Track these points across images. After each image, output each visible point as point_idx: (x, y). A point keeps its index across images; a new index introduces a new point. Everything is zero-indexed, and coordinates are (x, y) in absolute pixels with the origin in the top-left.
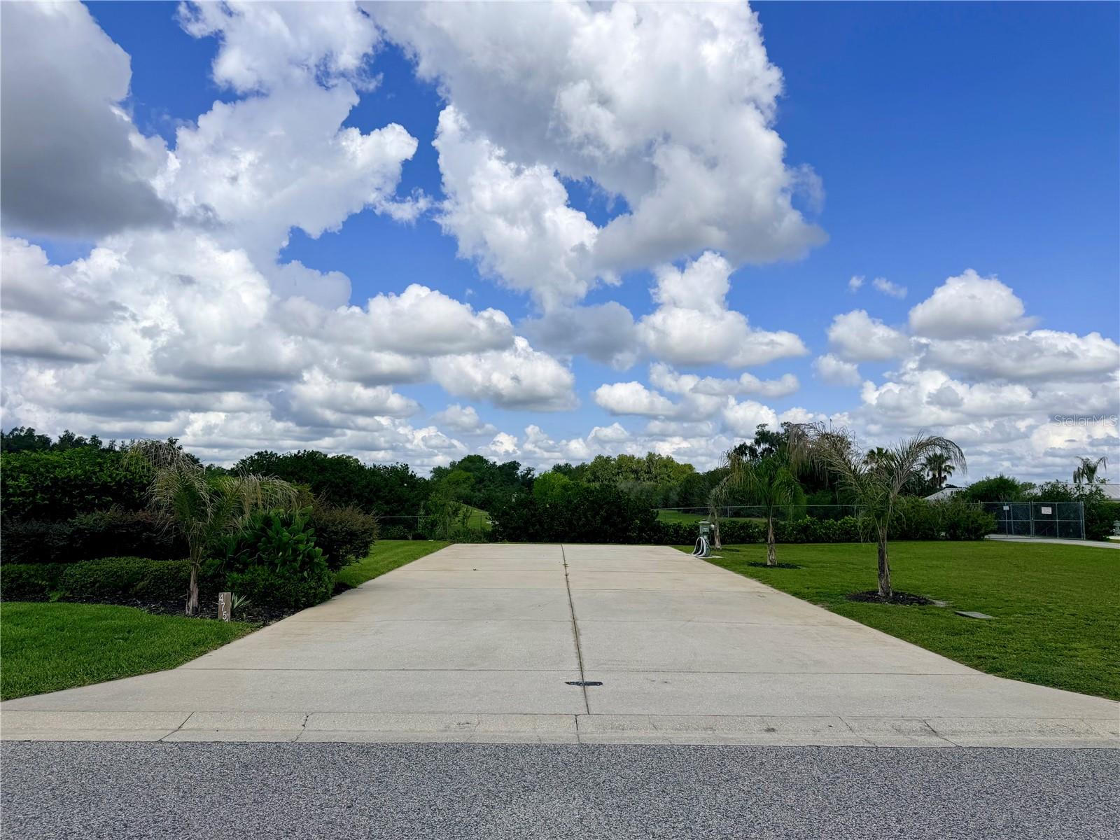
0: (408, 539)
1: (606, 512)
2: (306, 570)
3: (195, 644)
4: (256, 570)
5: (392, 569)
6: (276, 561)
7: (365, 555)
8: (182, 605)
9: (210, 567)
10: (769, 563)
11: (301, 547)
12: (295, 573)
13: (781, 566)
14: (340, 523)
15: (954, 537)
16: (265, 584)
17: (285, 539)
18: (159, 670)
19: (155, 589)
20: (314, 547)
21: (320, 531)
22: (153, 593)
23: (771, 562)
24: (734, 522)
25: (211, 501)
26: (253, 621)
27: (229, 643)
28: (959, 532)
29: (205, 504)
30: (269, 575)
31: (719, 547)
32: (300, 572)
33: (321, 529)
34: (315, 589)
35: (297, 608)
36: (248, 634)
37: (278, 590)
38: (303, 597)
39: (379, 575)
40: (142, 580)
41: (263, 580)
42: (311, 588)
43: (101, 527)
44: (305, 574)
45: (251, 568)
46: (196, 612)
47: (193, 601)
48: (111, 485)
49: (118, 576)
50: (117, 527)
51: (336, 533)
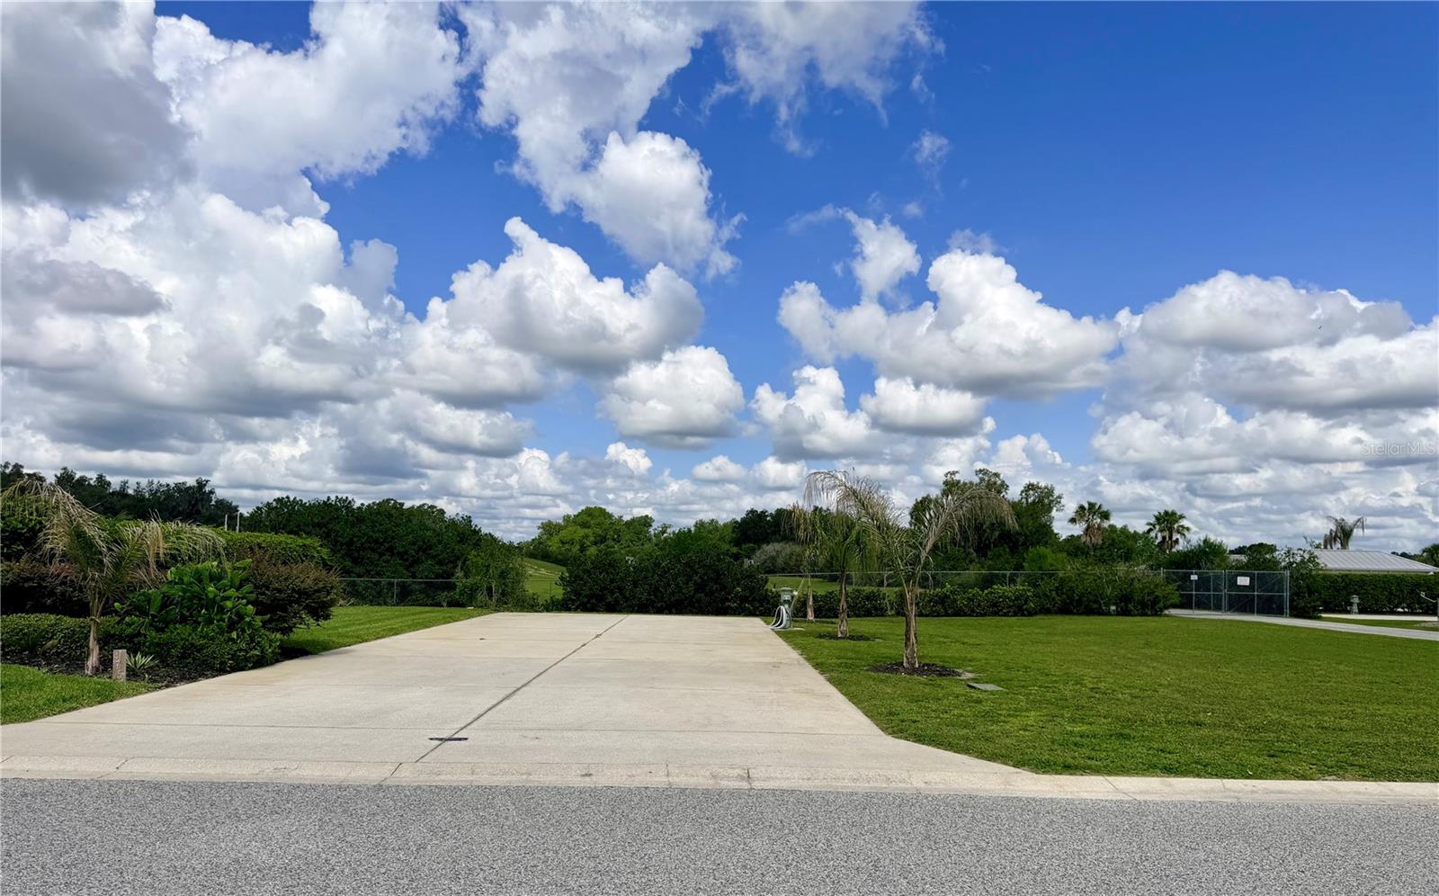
0: (442, 606)
1: (700, 577)
2: (236, 630)
3: (64, 701)
4: (176, 629)
5: (383, 637)
6: (200, 619)
7: (327, 617)
8: (82, 667)
9: (129, 625)
10: (840, 635)
11: (229, 604)
12: (222, 633)
13: (852, 638)
14: (286, 579)
15: (1124, 612)
16: (184, 644)
17: (211, 596)
18: (12, 722)
19: (65, 649)
20: (247, 604)
21: (262, 587)
22: (62, 653)
23: (842, 633)
24: (857, 591)
25: (110, 549)
26: (155, 681)
27: (111, 701)
28: (1131, 606)
29: (101, 553)
30: (190, 634)
31: (811, 618)
32: (228, 632)
33: (263, 586)
34: (245, 651)
35: (222, 671)
36: (141, 693)
37: (199, 651)
38: (229, 659)
39: (360, 642)
40: (51, 638)
41: (182, 639)
42: (241, 650)
43: (8, 579)
44: (234, 635)
45: (171, 626)
46: (96, 671)
47: (93, 660)
48: (23, 531)
49: (25, 634)
50: (28, 579)
51: (280, 591)
